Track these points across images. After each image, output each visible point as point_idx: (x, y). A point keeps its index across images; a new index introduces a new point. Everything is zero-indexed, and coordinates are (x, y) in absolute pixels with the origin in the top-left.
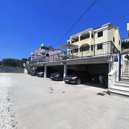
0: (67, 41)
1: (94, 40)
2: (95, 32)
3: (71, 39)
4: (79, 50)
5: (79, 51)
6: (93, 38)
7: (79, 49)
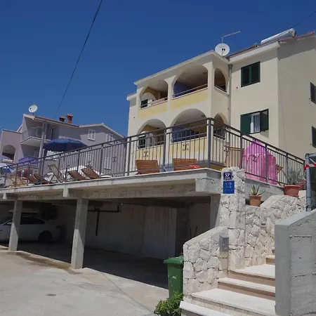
0: (128, 98)
1: (229, 96)
2: (230, 67)
3: (139, 91)
4: (167, 136)
5: (168, 138)
6: (224, 88)
7: (168, 131)
